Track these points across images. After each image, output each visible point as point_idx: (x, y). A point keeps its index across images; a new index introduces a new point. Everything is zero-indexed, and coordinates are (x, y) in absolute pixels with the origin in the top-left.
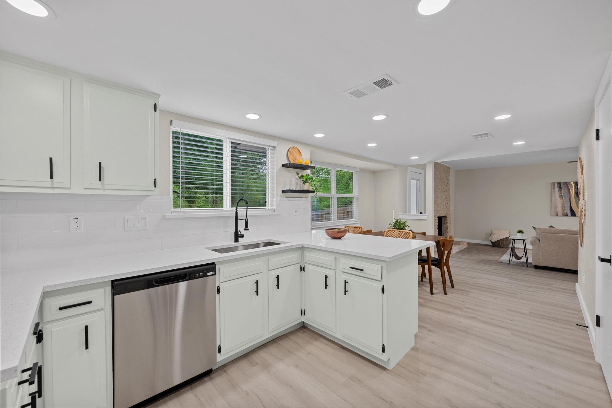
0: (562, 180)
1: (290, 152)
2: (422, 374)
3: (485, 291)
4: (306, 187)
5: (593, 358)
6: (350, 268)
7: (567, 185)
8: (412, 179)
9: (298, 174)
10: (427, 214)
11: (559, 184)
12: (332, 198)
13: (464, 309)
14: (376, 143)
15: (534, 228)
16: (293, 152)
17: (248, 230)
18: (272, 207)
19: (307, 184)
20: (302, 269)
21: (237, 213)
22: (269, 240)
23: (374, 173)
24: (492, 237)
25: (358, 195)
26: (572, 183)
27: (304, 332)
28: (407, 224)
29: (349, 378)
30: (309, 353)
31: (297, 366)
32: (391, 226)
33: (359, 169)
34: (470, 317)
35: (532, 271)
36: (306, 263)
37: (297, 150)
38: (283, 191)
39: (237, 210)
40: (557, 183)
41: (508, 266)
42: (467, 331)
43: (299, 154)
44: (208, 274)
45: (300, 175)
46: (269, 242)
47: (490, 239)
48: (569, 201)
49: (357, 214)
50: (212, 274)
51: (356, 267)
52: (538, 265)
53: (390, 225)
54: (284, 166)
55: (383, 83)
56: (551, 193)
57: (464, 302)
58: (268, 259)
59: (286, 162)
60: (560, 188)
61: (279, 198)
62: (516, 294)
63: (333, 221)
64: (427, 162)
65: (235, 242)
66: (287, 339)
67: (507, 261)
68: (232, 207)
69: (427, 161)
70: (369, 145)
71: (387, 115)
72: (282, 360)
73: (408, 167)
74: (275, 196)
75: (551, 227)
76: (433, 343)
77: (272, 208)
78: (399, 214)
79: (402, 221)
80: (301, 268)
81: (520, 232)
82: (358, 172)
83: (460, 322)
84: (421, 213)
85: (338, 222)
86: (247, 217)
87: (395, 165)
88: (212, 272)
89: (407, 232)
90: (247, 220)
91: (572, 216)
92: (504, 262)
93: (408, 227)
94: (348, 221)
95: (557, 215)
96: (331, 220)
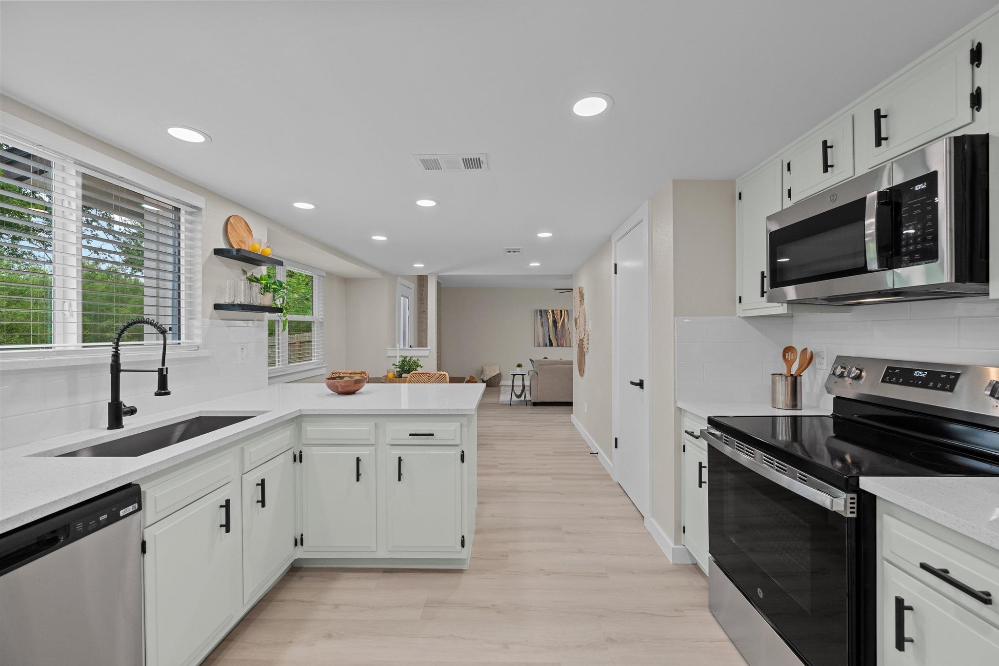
0: (543, 308)
1: (231, 224)
2: (503, 556)
3: (507, 440)
4: (267, 300)
5: (611, 479)
6: (411, 435)
7: (546, 312)
8: (402, 296)
9: (245, 272)
10: (428, 348)
11: (541, 311)
12: (279, 323)
13: (500, 466)
14: (386, 237)
15: (531, 360)
16: (236, 225)
17: (168, 393)
18: (189, 341)
19: (269, 295)
20: (298, 458)
21: (116, 357)
22: (201, 412)
23: (346, 281)
24: (484, 374)
25: (321, 318)
26: (550, 311)
27: (301, 577)
28: (420, 363)
29: (425, 606)
30: (337, 606)
31: (329, 636)
32: (395, 368)
33: (325, 272)
34: (510, 474)
35: (530, 409)
36: (305, 445)
37: (244, 223)
38: (217, 307)
39: (117, 349)
40: (539, 310)
41: (510, 407)
42: (516, 490)
43: (247, 232)
44: (122, 513)
45: (249, 274)
46: (199, 419)
47: (481, 377)
48: (548, 330)
49: (322, 351)
50: (131, 510)
51: (417, 433)
52: (536, 401)
53: (394, 366)
54: (218, 252)
55: (473, 163)
56: (535, 322)
57: (494, 458)
58: (243, 449)
59: (223, 245)
60: (541, 316)
61: (208, 320)
62: (534, 437)
63: (282, 365)
64: (429, 274)
65: (110, 428)
66: (273, 603)
67: (508, 401)
68: (84, 341)
69: (430, 272)
70: (375, 238)
71: (438, 202)
72: (291, 642)
73: (398, 277)
74: (199, 316)
75: (545, 358)
76: (493, 516)
77: (191, 343)
78: (388, 348)
79: (414, 359)
80: (295, 456)
81: (519, 366)
82: (323, 277)
83: (504, 482)
84: (411, 347)
85: (290, 366)
86: (163, 364)
87: (384, 273)
88: (130, 507)
89: (441, 374)
90: (165, 370)
91: (550, 346)
92: (505, 403)
93: (421, 367)
94: (307, 364)
95: (539, 346)
96: (277, 364)
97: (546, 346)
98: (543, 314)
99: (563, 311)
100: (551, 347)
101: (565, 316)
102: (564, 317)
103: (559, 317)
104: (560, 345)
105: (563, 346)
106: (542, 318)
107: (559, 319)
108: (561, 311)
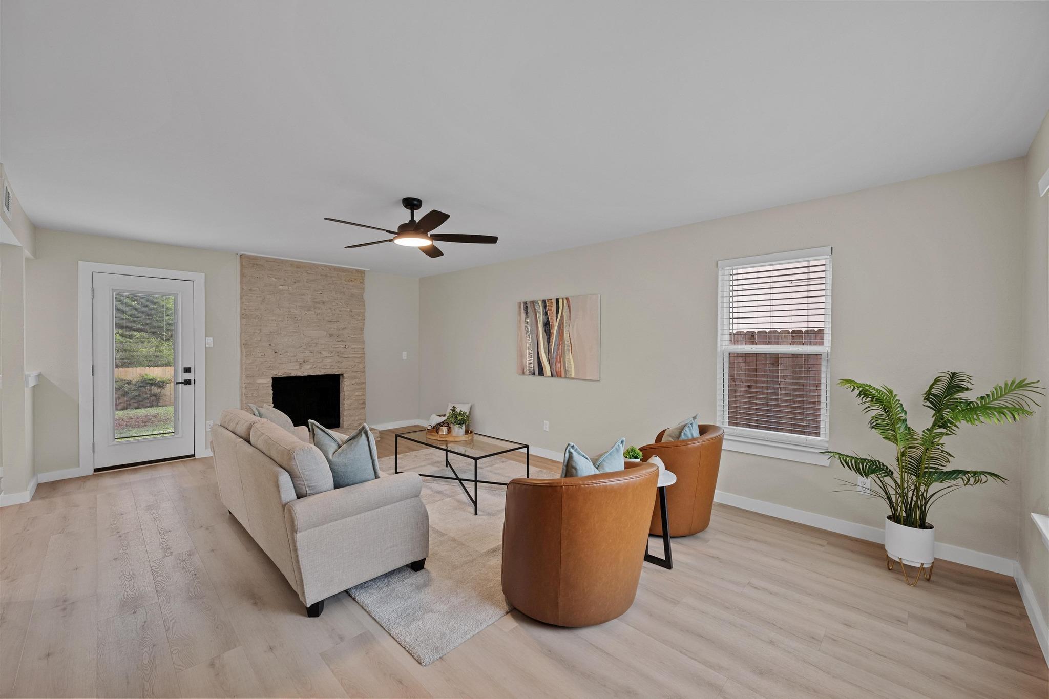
7: (534, 306)
26: (540, 303)
40: (523, 303)
48: (536, 342)
56: (517, 327)
91: (540, 375)
95: (523, 374)
97: (534, 374)
98: (529, 309)
99: (561, 301)
100: (541, 378)
101: (565, 310)
102: (562, 314)
103: (554, 313)
104: (555, 373)
105: (561, 377)
106: (526, 318)
107: (555, 318)
108: (557, 300)
